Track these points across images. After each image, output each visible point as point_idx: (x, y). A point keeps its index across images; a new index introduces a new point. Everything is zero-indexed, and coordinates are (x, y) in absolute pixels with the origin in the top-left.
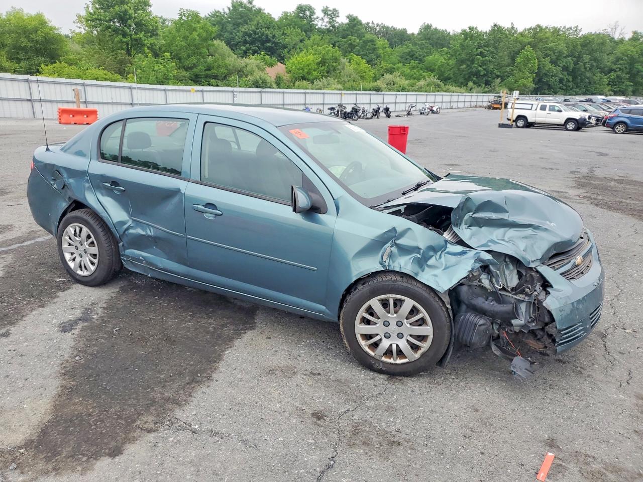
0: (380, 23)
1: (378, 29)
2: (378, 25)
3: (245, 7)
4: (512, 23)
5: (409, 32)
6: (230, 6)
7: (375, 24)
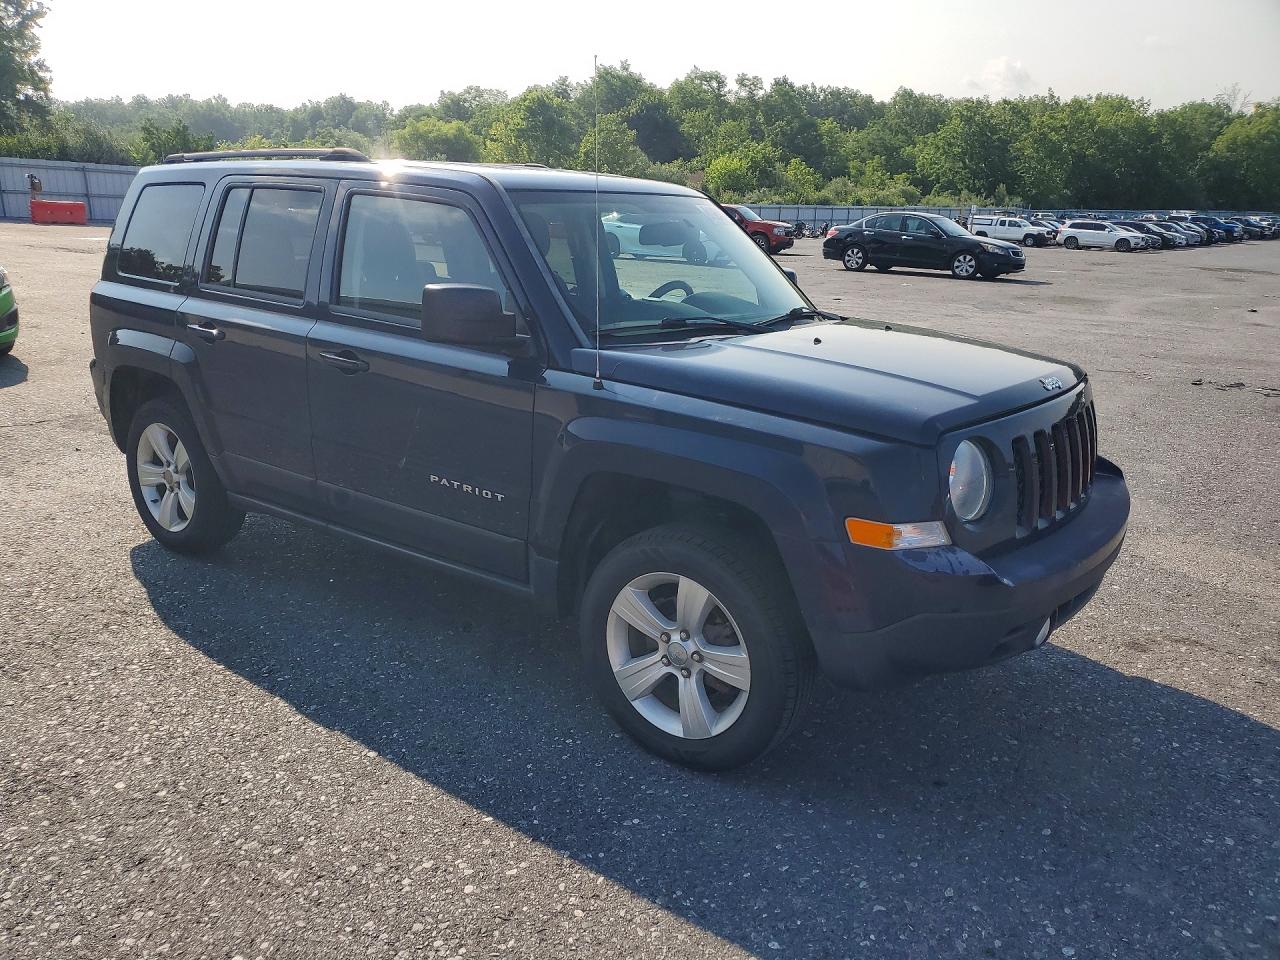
0: (825, 87)
1: (822, 97)
2: (822, 90)
3: (619, 77)
4: (1050, 89)
5: (877, 100)
6: (593, 74)
7: (818, 87)
